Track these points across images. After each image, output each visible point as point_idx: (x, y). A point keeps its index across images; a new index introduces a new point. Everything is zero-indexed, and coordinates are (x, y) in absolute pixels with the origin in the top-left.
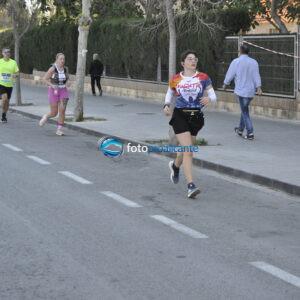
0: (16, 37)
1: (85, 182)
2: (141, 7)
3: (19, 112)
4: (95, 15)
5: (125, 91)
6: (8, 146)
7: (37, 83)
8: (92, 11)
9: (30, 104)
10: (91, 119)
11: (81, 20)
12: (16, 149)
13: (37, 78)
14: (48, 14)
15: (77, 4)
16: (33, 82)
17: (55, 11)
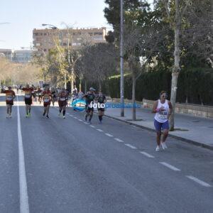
0: (133, 79)
1: (176, 169)
2: (210, 61)
3: (134, 125)
4: (183, 66)
5: (199, 112)
6: (128, 145)
7: (145, 107)
8: (180, 63)
9: (141, 120)
10: (179, 130)
11: (174, 69)
12: (132, 147)
13: (145, 104)
14: (152, 65)
15: (171, 59)
16: (143, 106)
17: (157, 63)
